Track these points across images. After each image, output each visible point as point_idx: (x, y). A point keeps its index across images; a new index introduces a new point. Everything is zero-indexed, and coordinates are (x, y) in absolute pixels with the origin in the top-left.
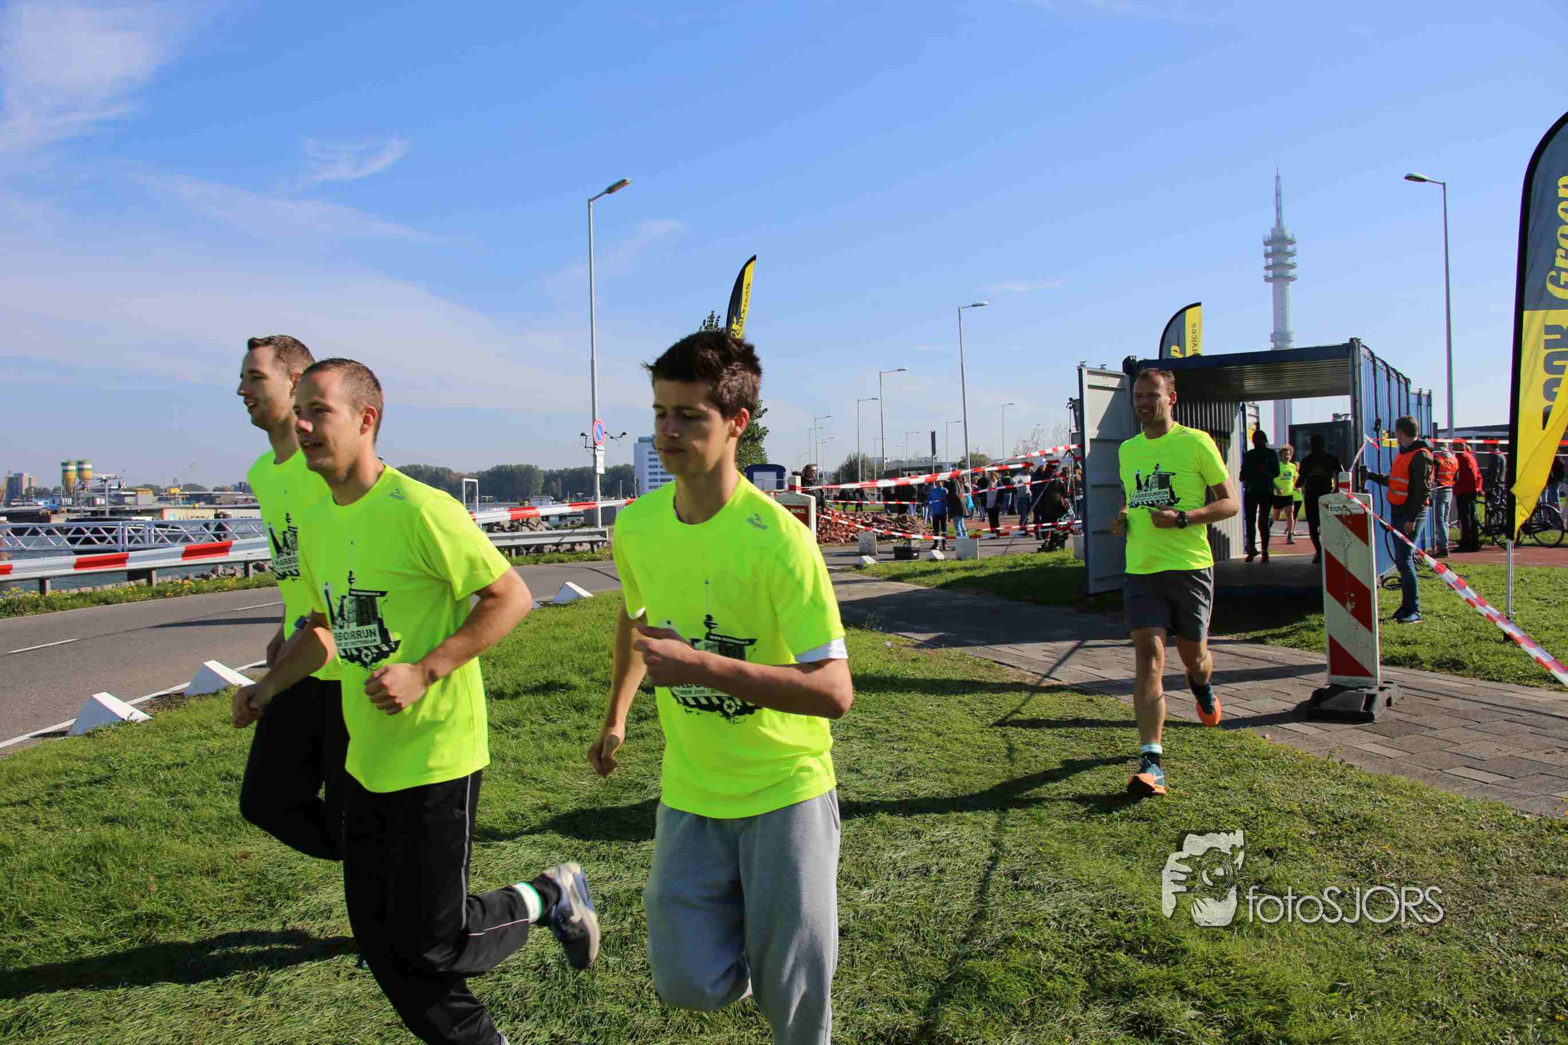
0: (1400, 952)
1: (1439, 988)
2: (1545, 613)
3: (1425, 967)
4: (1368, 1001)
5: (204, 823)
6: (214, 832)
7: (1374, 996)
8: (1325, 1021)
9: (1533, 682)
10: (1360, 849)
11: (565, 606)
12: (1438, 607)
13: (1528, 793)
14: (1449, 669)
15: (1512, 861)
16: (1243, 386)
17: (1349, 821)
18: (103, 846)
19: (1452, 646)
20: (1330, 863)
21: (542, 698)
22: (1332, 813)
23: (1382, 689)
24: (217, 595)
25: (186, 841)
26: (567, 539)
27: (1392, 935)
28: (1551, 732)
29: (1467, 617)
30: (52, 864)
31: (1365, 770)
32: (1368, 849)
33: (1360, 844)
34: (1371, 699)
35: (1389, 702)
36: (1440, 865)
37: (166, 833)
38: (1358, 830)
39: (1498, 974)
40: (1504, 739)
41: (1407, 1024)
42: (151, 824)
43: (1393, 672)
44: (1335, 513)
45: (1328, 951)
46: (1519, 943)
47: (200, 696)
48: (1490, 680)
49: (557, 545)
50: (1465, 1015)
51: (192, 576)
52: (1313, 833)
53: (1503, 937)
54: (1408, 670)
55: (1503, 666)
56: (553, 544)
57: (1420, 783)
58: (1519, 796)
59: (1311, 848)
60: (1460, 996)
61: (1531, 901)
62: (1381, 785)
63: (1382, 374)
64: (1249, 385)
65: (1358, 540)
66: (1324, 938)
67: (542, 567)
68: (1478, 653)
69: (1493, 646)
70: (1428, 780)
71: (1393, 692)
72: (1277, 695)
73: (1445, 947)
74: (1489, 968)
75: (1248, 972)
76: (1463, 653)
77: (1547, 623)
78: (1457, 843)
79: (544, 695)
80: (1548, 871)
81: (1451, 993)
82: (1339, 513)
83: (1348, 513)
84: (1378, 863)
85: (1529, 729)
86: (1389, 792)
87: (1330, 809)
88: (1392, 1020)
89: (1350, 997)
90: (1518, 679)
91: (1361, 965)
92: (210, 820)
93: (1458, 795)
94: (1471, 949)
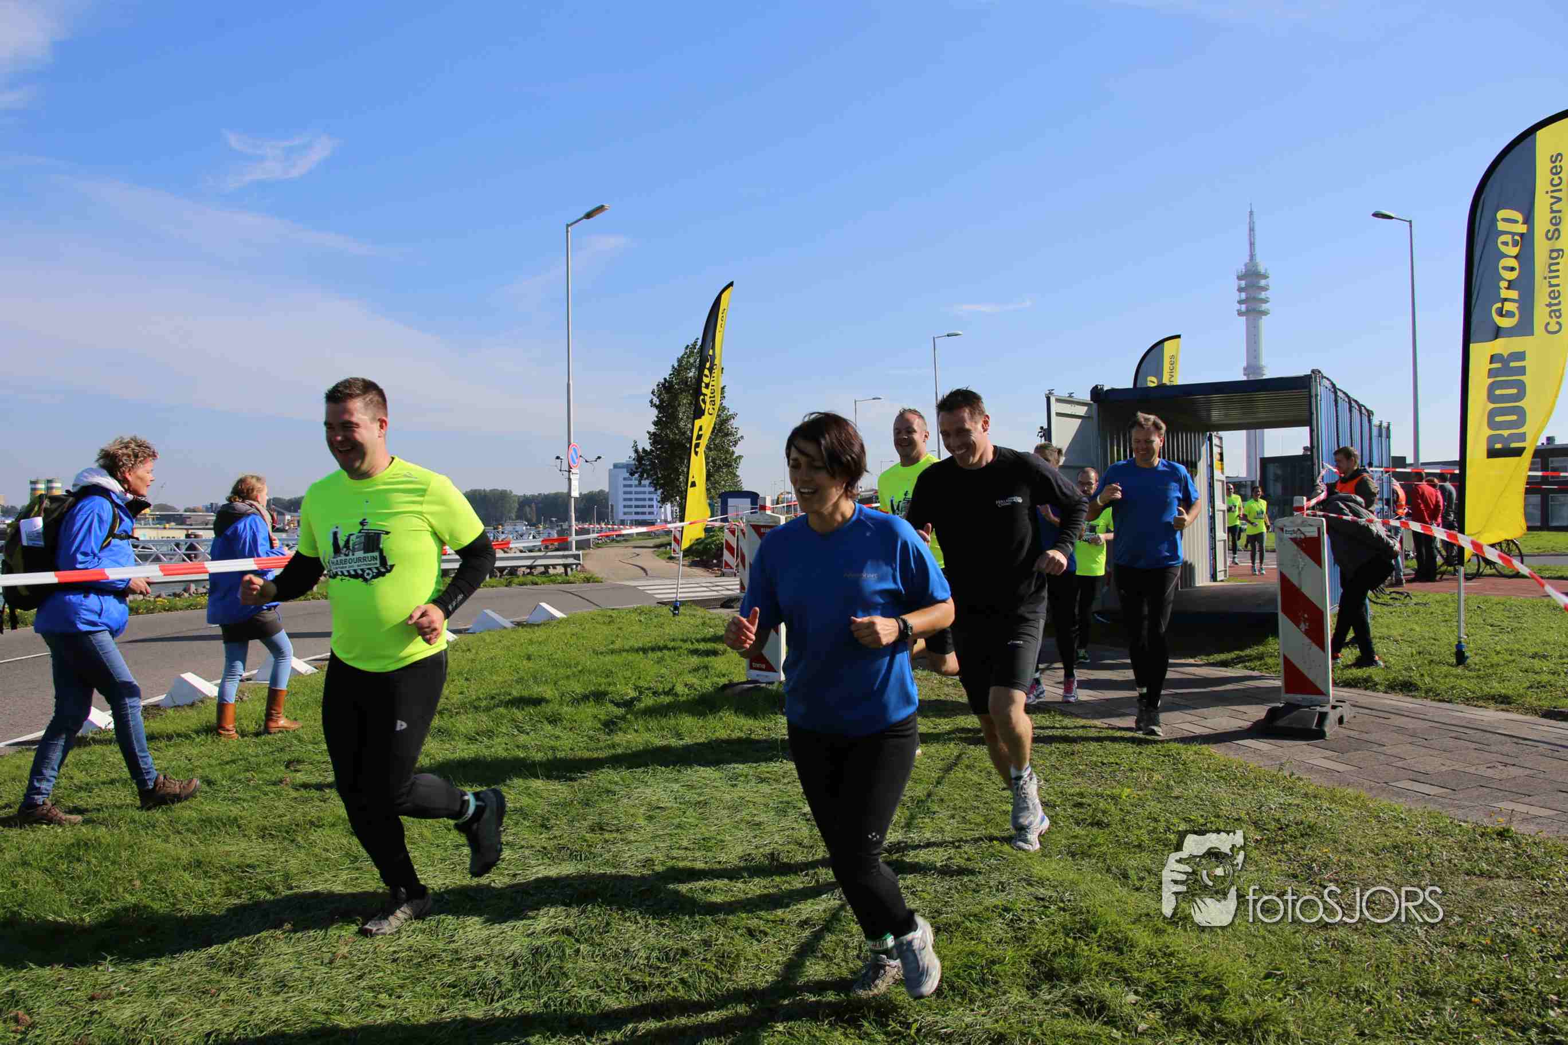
0: (1333, 945)
1: (1367, 976)
2: (1497, 638)
3: (1356, 958)
4: (1301, 987)
5: (186, 824)
6: (194, 833)
7: (1307, 983)
8: (1259, 1005)
9: (1481, 703)
10: (1302, 853)
11: (538, 625)
12: (1394, 633)
13: (1466, 803)
14: (1401, 690)
15: (1446, 863)
16: (1209, 416)
17: (1294, 827)
18: (86, 844)
19: (1406, 669)
20: (1274, 864)
21: (515, 710)
22: (1279, 820)
23: (1334, 707)
24: (189, 612)
25: (166, 840)
26: (539, 562)
27: (1327, 929)
28: (1493, 748)
29: (1423, 642)
30: (35, 860)
31: (1315, 783)
32: (1310, 853)
33: (1303, 849)
34: (1323, 716)
35: (1341, 720)
36: (1378, 867)
37: (147, 834)
38: (1302, 835)
39: (1423, 963)
40: (1448, 755)
41: (1335, 1006)
42: (132, 825)
43: (1345, 693)
44: (1289, 536)
45: (1266, 943)
46: (1445, 936)
47: (177, 707)
48: (1440, 701)
49: (531, 567)
50: (1389, 999)
51: (163, 595)
52: (1259, 838)
53: (1431, 931)
54: (1362, 692)
55: (1453, 688)
56: (528, 567)
57: (1364, 794)
58: (1459, 807)
59: (1257, 851)
60: (1386, 983)
61: (1459, 898)
62: (1327, 795)
63: (1343, 406)
64: (1216, 415)
65: (1313, 563)
66: (1262, 932)
67: (515, 589)
68: (1430, 675)
69: (1444, 669)
70: (1374, 792)
71: (1346, 711)
72: (1234, 713)
73: (1377, 940)
74: (1415, 957)
75: (1189, 960)
76: (1415, 677)
77: (1498, 648)
78: (1395, 847)
79: (518, 708)
80: (1478, 873)
81: (1378, 980)
82: (1294, 536)
83: (1302, 537)
84: (1318, 865)
85: (1474, 745)
86: (1335, 802)
87: (1277, 817)
88: (1321, 1004)
89: (1283, 984)
90: (1468, 700)
91: (1295, 956)
92: (190, 821)
93: (1401, 805)
94: (1400, 941)
